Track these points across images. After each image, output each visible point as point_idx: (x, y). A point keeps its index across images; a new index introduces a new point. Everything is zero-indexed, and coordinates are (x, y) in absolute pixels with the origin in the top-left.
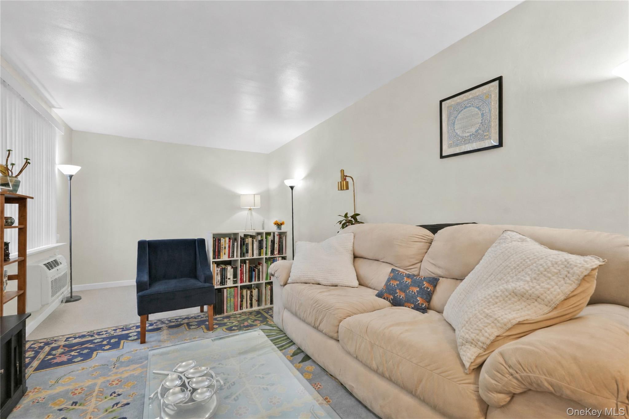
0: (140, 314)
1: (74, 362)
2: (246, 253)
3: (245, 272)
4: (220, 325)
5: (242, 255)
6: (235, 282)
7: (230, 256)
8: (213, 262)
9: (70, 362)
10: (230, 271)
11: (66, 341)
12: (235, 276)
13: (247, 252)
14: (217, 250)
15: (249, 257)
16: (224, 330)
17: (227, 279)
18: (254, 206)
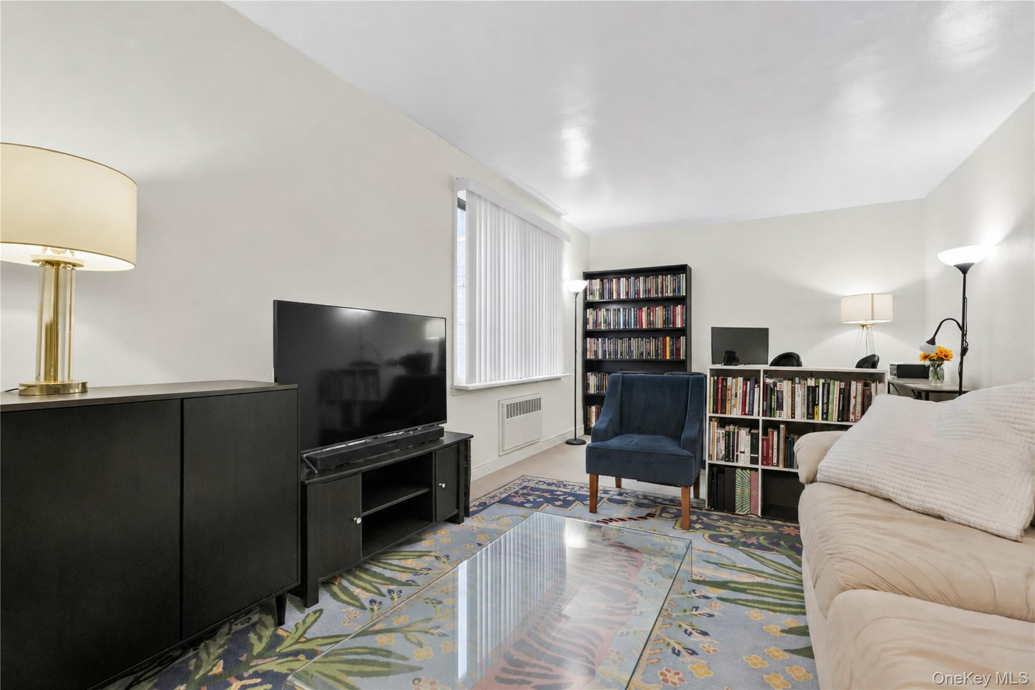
0: (588, 470)
1: (525, 507)
2: (777, 410)
3: (775, 447)
4: (707, 527)
5: (768, 411)
6: (754, 461)
7: (745, 411)
8: (710, 418)
9: (521, 505)
10: (744, 437)
11: (536, 483)
12: (754, 448)
13: (780, 407)
14: (720, 398)
15: (784, 416)
16: (706, 536)
17: (737, 451)
18: (871, 318)
